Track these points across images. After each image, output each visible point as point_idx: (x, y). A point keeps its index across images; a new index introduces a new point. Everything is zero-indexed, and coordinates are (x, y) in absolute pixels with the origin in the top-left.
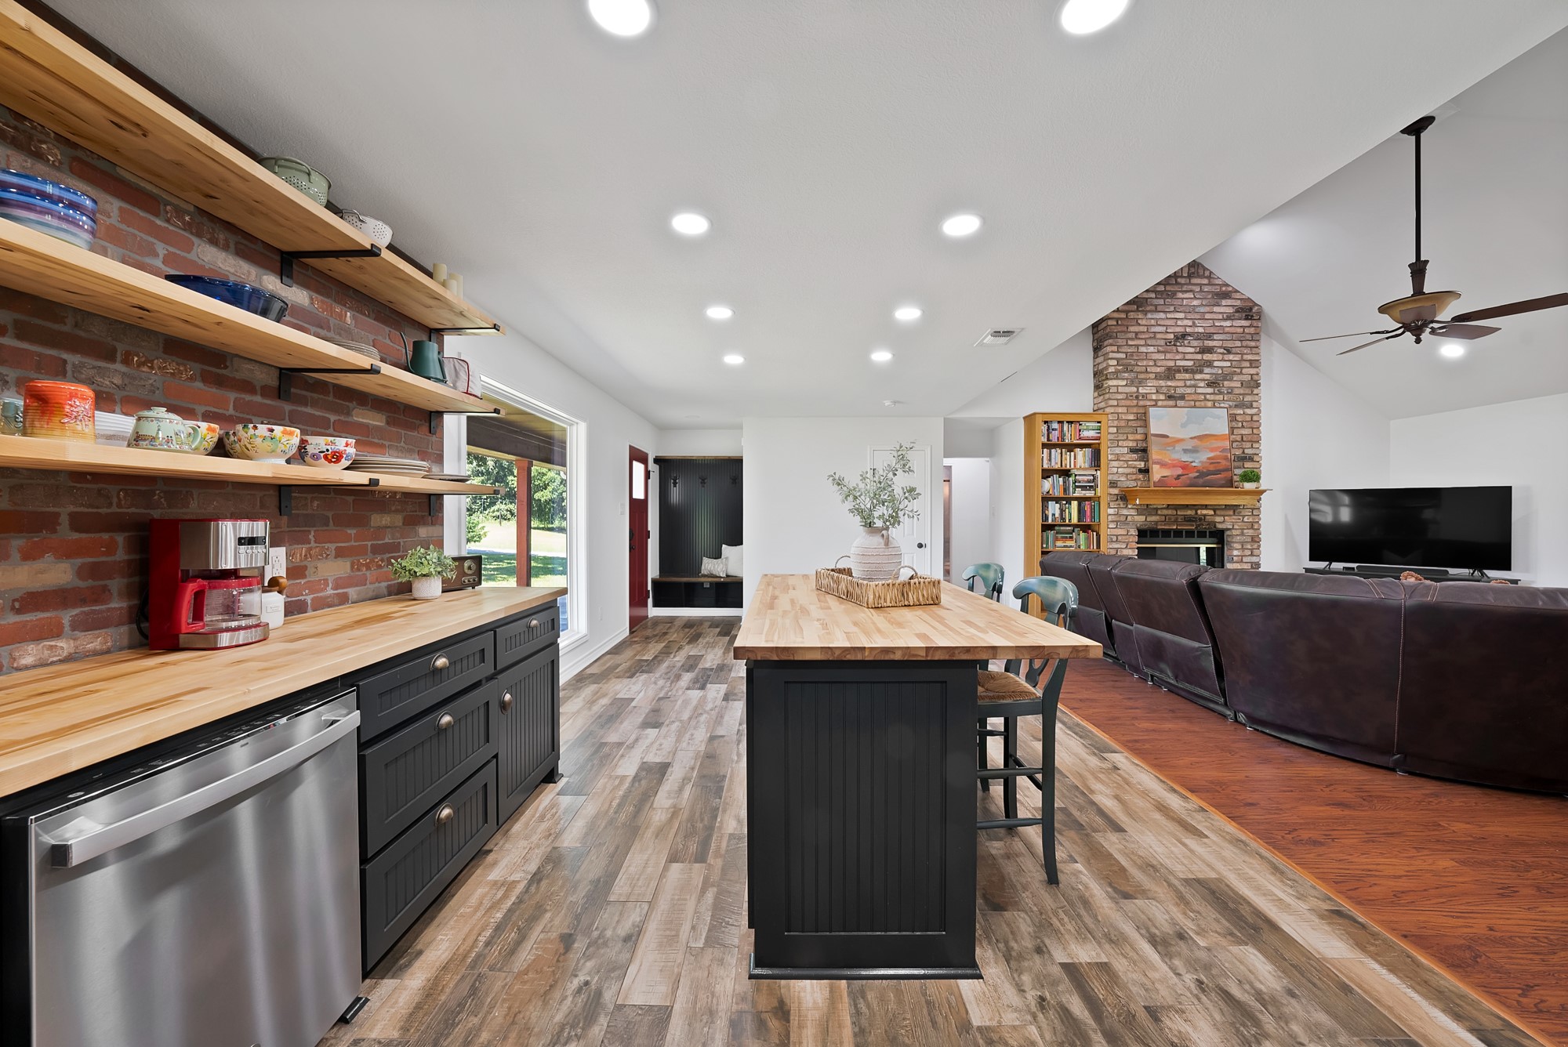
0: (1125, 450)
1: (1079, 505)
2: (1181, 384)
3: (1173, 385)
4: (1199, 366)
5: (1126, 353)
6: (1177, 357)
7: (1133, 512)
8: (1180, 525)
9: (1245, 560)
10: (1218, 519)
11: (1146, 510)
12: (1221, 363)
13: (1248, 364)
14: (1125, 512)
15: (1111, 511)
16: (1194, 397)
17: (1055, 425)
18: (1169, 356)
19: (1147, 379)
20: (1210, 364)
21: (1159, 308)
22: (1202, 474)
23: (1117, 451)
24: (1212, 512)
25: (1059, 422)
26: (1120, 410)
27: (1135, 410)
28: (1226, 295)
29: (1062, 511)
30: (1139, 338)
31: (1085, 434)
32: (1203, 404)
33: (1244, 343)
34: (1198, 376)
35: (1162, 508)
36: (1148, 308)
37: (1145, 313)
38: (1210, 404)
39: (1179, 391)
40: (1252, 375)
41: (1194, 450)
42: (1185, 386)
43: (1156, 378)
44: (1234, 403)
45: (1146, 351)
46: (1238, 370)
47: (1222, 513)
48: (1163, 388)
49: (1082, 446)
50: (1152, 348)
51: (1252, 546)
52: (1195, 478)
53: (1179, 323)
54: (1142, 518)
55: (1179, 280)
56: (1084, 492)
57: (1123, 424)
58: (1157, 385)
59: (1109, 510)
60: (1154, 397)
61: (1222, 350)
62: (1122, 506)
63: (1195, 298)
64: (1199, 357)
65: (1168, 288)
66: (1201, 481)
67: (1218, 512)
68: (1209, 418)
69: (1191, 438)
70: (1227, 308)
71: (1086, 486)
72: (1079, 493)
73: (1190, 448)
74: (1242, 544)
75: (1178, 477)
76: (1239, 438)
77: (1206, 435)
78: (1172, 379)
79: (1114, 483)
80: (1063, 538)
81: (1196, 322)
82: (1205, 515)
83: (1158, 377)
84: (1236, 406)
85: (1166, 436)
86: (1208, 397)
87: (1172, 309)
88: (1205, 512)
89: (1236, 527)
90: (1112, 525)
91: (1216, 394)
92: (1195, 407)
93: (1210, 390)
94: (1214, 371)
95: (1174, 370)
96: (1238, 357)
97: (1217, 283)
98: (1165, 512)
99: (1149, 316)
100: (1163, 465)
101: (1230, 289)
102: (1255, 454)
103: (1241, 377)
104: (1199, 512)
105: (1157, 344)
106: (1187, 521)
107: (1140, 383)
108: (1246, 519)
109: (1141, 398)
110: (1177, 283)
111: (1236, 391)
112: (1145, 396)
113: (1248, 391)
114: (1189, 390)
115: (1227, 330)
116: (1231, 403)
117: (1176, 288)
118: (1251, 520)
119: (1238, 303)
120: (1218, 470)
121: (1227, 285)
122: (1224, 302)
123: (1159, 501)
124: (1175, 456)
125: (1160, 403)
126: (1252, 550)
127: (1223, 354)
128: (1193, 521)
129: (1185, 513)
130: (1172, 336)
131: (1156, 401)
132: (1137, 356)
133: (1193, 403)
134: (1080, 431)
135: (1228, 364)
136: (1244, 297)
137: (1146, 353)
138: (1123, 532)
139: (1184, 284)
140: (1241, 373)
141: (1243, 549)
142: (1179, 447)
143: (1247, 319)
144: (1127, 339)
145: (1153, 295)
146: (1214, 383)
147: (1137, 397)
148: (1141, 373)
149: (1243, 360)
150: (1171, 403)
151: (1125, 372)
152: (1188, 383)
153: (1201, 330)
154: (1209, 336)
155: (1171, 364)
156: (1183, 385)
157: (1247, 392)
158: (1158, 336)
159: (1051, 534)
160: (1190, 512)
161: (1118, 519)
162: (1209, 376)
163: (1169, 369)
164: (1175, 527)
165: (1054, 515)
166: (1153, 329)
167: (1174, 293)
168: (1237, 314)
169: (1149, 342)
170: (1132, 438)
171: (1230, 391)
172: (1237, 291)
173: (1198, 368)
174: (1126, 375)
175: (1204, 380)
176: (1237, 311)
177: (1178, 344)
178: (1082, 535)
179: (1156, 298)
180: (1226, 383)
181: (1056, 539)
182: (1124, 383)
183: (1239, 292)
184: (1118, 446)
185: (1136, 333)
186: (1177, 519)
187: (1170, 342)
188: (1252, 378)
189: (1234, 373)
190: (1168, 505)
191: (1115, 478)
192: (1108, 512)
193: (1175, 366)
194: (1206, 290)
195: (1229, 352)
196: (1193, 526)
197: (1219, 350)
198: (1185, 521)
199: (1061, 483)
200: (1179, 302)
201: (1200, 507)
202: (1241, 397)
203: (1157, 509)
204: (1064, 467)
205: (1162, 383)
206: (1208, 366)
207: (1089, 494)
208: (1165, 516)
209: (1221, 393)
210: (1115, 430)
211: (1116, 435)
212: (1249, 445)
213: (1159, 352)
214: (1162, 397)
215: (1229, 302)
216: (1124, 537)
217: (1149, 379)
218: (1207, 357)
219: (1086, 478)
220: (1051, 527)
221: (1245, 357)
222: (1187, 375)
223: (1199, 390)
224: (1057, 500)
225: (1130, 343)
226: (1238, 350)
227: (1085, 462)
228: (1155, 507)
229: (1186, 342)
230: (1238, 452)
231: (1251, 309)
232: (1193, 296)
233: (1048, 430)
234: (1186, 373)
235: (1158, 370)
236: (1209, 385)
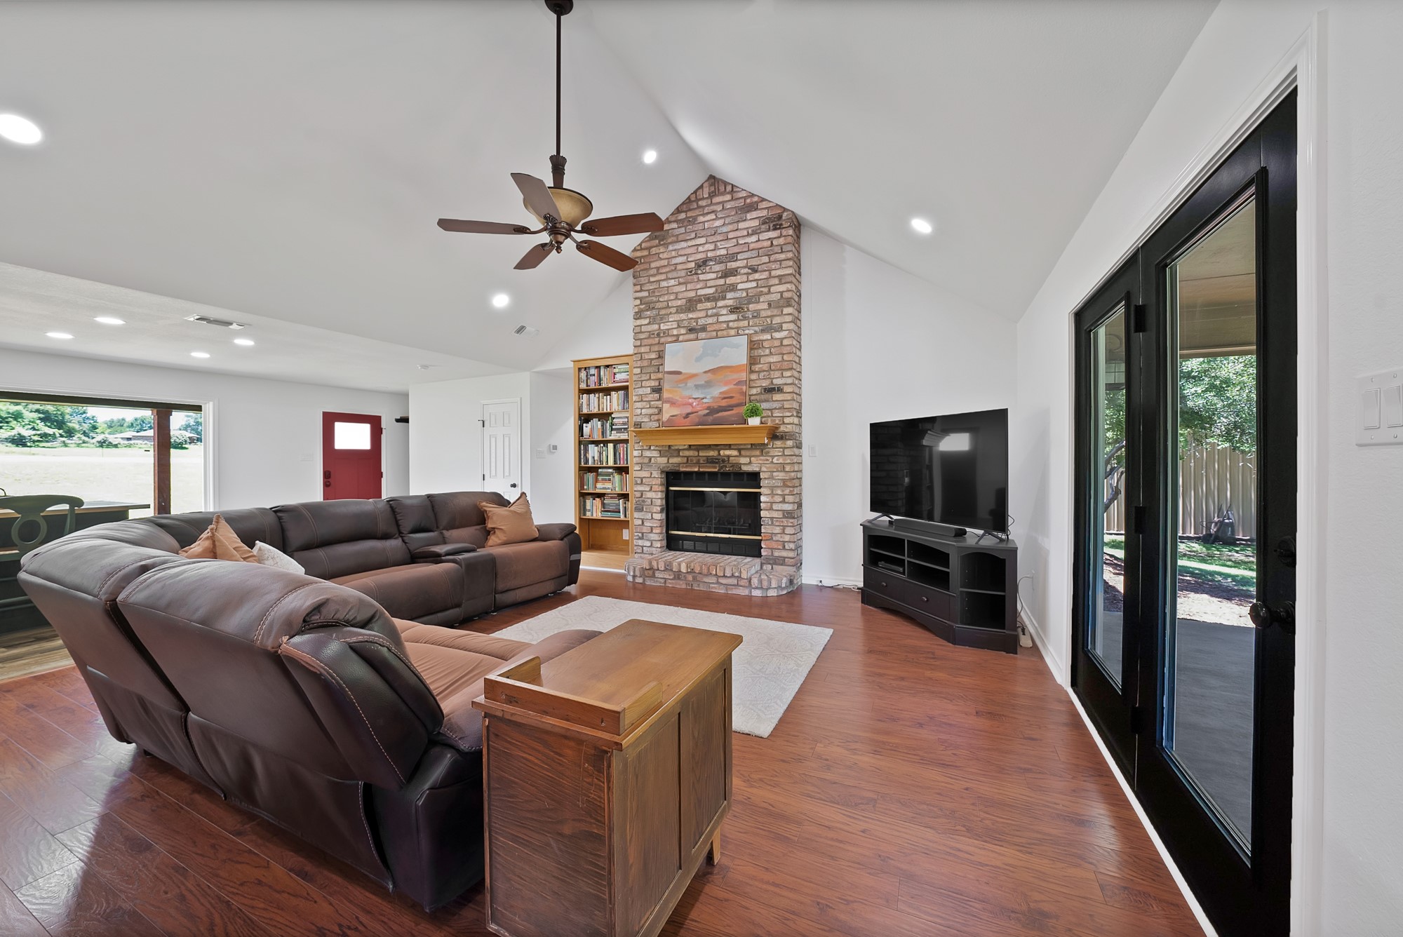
0: (649, 390)
1: (615, 447)
2: (702, 314)
3: (694, 317)
4: (722, 292)
5: (648, 290)
6: (698, 287)
7: (655, 454)
8: (703, 467)
9: (775, 507)
10: (743, 460)
11: (669, 451)
12: (744, 284)
13: (776, 281)
14: (648, 454)
15: (636, 453)
16: (716, 327)
17: (593, 371)
18: (689, 287)
19: (668, 315)
20: (733, 288)
21: (681, 238)
22: (713, 411)
23: (641, 391)
24: (735, 453)
25: (597, 367)
26: (643, 350)
27: (656, 348)
28: (752, 207)
29: (600, 454)
30: (661, 273)
31: (618, 377)
32: (725, 333)
33: (773, 258)
34: (720, 303)
35: (684, 449)
36: (670, 240)
37: (666, 245)
38: (733, 332)
39: (701, 322)
40: (782, 293)
41: (708, 384)
42: (707, 316)
43: (677, 312)
44: (760, 328)
45: (667, 285)
46: (765, 290)
47: (748, 453)
48: (684, 322)
49: (617, 389)
50: (673, 280)
51: (783, 491)
52: (704, 415)
53: (701, 249)
54: (664, 460)
55: (701, 203)
56: (619, 434)
57: (645, 363)
58: (678, 319)
59: (634, 452)
60: (675, 332)
61: (746, 270)
62: (645, 448)
63: (717, 218)
64: (721, 282)
65: (689, 214)
66: (710, 419)
67: (743, 452)
68: (725, 348)
69: (705, 372)
70: (752, 221)
71: (621, 429)
72: (615, 436)
73: (703, 383)
74: (772, 488)
75: (687, 415)
76: (765, 367)
77: (722, 367)
78: (694, 311)
79: (638, 425)
80: (603, 480)
81: (718, 244)
82: (729, 457)
83: (680, 310)
84: (763, 331)
85: (679, 373)
86: (731, 324)
87: (693, 235)
88: (728, 452)
89: (764, 469)
90: (637, 468)
91: (741, 320)
92: (717, 337)
93: (733, 317)
94: (738, 294)
95: (695, 300)
96: (764, 276)
97: (741, 196)
98: (687, 453)
99: (671, 248)
100: (673, 403)
101: (756, 199)
102: (786, 384)
103: (769, 297)
104: (722, 452)
105: (679, 275)
106: (710, 463)
107: (662, 319)
108: (775, 460)
109: (662, 335)
110: (699, 207)
111: (763, 314)
112: (666, 333)
113: (776, 312)
114: (710, 320)
115: (752, 246)
116: (756, 329)
117: (697, 212)
118: (781, 461)
119: (764, 213)
120: (730, 406)
121: (753, 195)
122: (749, 216)
123: (681, 442)
124: (687, 393)
125: (681, 338)
126: (783, 496)
127: (748, 274)
128: (717, 463)
129: (707, 454)
130: (693, 265)
131: (678, 336)
132: (659, 292)
133: (714, 333)
134: (615, 374)
135: (754, 284)
136: (771, 205)
137: (668, 287)
138: (646, 474)
139: (706, 206)
140: (769, 292)
141: (773, 495)
142: (691, 383)
143: (775, 229)
144: (649, 276)
145: (675, 225)
146: (737, 308)
147: (658, 335)
148: (663, 308)
149: (770, 277)
150: (692, 336)
151: (647, 310)
152: (710, 312)
153: (723, 252)
154: (733, 257)
155: (692, 294)
156: (705, 315)
157: (775, 314)
158: (679, 267)
159: (591, 476)
160: (712, 453)
161: (641, 461)
162: (731, 301)
163: (690, 300)
164: (696, 470)
165: (594, 457)
166: (674, 261)
167: (695, 218)
168: (763, 226)
169: (670, 275)
170: (654, 378)
171: (755, 314)
172: (763, 200)
173: (720, 295)
174: (648, 313)
175: (727, 306)
176: (764, 223)
177: (699, 272)
178: (617, 477)
179: (679, 227)
180: (751, 306)
181: (597, 481)
182: (647, 321)
183: (767, 200)
184: (642, 387)
185: (658, 268)
186: (699, 460)
187: (691, 272)
188: (782, 296)
189: (761, 294)
190: (690, 446)
191: (639, 419)
192: (634, 454)
193: (696, 296)
194: (729, 207)
195: (755, 271)
196: (715, 468)
197: (743, 271)
198: (708, 462)
199: (599, 426)
200: (700, 227)
201: (722, 447)
202: (768, 320)
203: (679, 451)
204: (601, 412)
205: (683, 316)
206: (731, 291)
207: (623, 436)
208: (688, 457)
209: (745, 318)
210: (638, 371)
211: (639, 376)
212: (777, 374)
213: (680, 284)
214: (683, 331)
215: (754, 214)
216: (648, 480)
217: (671, 313)
218: (730, 280)
219: (621, 421)
220: (591, 470)
221: (773, 273)
222: (709, 304)
223: (722, 319)
224: (596, 443)
225: (652, 279)
226: (764, 267)
227: (618, 405)
228: (676, 448)
229: (707, 268)
230: (765, 384)
231: (780, 217)
232: (714, 217)
233: (587, 376)
234: (708, 302)
235: (679, 303)
236: (732, 312)
